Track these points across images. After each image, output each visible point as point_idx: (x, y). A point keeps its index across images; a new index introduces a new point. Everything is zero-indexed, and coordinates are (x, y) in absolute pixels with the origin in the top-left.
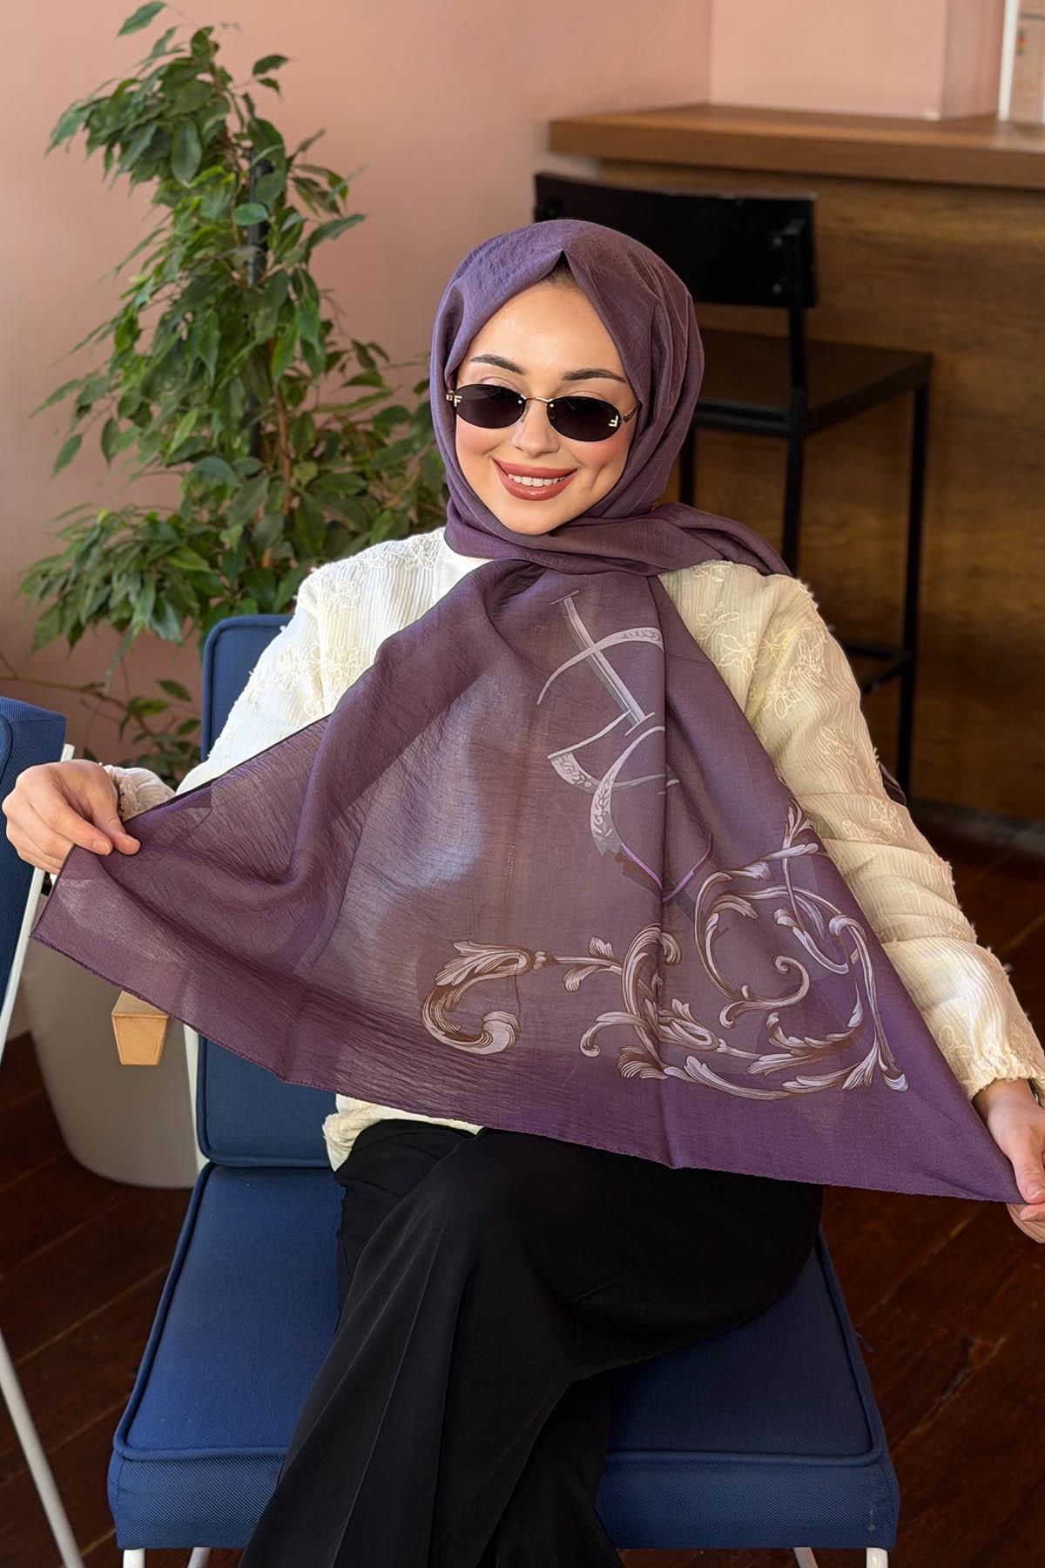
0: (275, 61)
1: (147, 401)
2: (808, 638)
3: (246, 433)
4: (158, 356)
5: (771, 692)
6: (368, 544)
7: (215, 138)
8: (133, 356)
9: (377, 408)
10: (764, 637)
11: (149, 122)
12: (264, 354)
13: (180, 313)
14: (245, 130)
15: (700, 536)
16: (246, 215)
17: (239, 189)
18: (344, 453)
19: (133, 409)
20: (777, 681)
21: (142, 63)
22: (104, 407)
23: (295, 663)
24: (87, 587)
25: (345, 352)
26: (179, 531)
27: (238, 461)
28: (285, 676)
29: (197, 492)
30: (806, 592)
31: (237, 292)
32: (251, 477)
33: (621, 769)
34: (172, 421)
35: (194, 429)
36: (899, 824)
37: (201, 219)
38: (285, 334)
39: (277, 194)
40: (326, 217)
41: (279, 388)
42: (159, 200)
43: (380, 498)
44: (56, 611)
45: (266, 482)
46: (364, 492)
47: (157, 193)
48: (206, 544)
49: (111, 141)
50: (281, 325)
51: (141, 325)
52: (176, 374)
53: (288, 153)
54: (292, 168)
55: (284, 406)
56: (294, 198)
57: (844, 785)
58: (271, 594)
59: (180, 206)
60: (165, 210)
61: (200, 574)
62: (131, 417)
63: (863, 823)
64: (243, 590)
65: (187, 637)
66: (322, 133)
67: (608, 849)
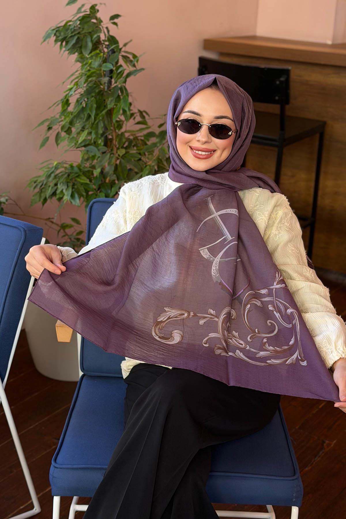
0: (117, 16)
1: (71, 126)
2: (286, 214)
3: (103, 138)
4: (76, 112)
5: (273, 231)
6: (141, 177)
7: (96, 41)
8: (67, 112)
9: (145, 132)
10: (271, 213)
11: (75, 35)
12: (110, 113)
13: (83, 99)
14: (106, 39)
15: (253, 179)
16: (106, 67)
17: (104, 59)
18: (134, 146)
19: (66, 129)
20: (275, 228)
21: (73, 15)
22: (57, 128)
23: (118, 214)
24: (49, 186)
25: (135, 113)
26: (80, 170)
27: (100, 147)
28: (115, 218)
29: (86, 157)
30: (286, 199)
31: (102, 92)
32: (103, 153)
33: (223, 255)
34: (78, 134)
35: (86, 137)
36: (313, 275)
37: (90, 67)
38: (117, 107)
39: (116, 61)
40: (132, 69)
41: (114, 125)
42: (77, 61)
43: (145, 162)
44: (38, 194)
45: (109, 155)
46: (140, 159)
47: (77, 58)
48: (89, 174)
49: (62, 41)
50: (116, 103)
51: (70, 101)
52: (81, 118)
53: (120, 47)
54: (121, 52)
55: (115, 130)
56: (121, 62)
57: (295, 262)
58: (109, 191)
59: (85, 63)
60: (79, 65)
61: (87, 184)
62: (65, 132)
63: (301, 275)
64: (100, 190)
65: (81, 204)
66: (131, 41)
67: (217, 280)
